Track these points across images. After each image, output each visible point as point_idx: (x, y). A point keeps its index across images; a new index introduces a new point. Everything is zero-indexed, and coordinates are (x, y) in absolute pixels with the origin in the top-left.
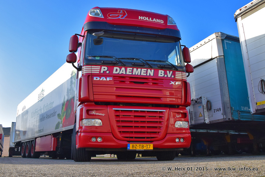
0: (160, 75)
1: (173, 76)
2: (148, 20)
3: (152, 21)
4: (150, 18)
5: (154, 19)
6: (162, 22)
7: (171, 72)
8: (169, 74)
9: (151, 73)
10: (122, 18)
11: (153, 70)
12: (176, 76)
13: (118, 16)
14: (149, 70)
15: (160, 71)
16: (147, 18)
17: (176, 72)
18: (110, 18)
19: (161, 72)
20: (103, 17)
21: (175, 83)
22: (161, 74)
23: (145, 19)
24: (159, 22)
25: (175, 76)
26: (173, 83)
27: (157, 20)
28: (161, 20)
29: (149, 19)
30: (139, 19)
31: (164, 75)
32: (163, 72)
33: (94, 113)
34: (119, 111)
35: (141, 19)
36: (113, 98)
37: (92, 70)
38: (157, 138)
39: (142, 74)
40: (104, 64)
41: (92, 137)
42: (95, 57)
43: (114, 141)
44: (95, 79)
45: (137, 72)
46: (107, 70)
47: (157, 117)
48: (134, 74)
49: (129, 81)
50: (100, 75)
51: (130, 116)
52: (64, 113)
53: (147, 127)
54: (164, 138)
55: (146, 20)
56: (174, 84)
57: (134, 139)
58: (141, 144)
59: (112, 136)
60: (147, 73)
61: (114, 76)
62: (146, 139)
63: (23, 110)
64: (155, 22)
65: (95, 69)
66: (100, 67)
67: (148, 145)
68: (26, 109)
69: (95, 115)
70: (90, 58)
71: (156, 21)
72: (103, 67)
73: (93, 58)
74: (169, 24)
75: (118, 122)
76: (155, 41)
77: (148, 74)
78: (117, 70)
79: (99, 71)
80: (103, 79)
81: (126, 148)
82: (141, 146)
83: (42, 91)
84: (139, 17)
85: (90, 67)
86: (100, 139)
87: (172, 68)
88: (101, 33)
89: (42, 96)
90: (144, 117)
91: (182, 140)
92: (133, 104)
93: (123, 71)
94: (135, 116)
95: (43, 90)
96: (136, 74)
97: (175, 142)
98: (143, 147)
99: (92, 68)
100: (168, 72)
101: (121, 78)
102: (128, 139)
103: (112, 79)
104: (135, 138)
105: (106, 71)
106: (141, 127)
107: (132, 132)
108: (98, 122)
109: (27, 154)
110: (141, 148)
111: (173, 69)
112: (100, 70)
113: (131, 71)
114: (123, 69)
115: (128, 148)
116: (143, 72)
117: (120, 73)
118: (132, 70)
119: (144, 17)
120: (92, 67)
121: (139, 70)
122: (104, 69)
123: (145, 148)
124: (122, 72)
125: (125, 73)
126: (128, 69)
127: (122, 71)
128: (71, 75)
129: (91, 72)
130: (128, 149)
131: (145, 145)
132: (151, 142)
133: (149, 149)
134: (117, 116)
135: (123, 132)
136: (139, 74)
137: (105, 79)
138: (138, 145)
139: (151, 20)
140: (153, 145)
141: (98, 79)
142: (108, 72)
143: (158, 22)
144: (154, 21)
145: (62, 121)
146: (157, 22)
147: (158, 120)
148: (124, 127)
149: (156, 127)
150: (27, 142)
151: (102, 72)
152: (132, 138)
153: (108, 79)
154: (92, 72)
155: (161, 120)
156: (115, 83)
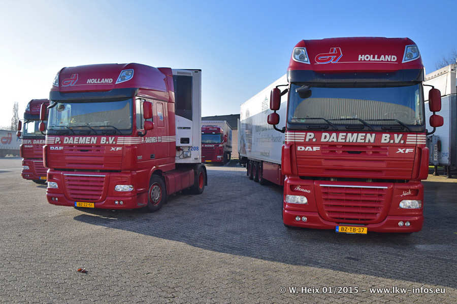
0: (383, 141)
1: (402, 142)
2: (372, 59)
3: (378, 60)
4: (376, 56)
6: (394, 58)
7: (401, 135)
8: (397, 138)
9: (371, 138)
10: (334, 62)
11: (373, 135)
12: (407, 140)
13: (330, 58)
14: (369, 135)
15: (384, 135)
16: (372, 56)
17: (408, 135)
18: (318, 63)
19: (386, 137)
20: (309, 63)
21: (404, 151)
22: (385, 140)
23: (368, 60)
24: (389, 60)
25: (405, 141)
26: (401, 151)
27: (387, 56)
28: (393, 56)
29: (374, 58)
30: (359, 60)
31: (390, 141)
32: (388, 135)
33: (298, 188)
34: (328, 188)
35: (361, 59)
37: (296, 138)
38: (373, 221)
39: (359, 141)
40: (311, 129)
41: (296, 216)
42: (300, 119)
43: (320, 222)
44: (299, 148)
45: (352, 138)
46: (314, 138)
47: (375, 196)
48: (347, 141)
49: (342, 151)
50: (305, 144)
51: (341, 193)
53: (362, 207)
54: (383, 221)
55: (369, 61)
56: (403, 152)
57: (344, 220)
58: (353, 227)
59: (318, 216)
60: (365, 139)
61: (322, 145)
62: (359, 221)
64: (382, 61)
65: (300, 137)
66: (305, 133)
67: (361, 228)
69: (300, 191)
70: (293, 121)
71: (384, 60)
72: (309, 134)
73: (297, 121)
74: (405, 60)
77: (367, 141)
78: (326, 137)
81: (335, 230)
82: (352, 229)
85: (293, 133)
86: (305, 219)
87: (402, 130)
90: (359, 195)
91: (407, 224)
94: (347, 194)
96: (351, 141)
97: (398, 226)
98: (354, 230)
99: (296, 136)
100: (396, 135)
101: (331, 147)
102: (338, 220)
103: (319, 149)
104: (346, 219)
105: (312, 139)
106: (354, 206)
107: (343, 212)
110: (352, 232)
111: (405, 130)
112: (305, 137)
114: (334, 135)
115: (337, 230)
116: (360, 137)
117: (330, 141)
118: (346, 137)
119: (366, 56)
120: (296, 133)
121: (355, 135)
122: (310, 136)
123: (357, 232)
124: (333, 140)
125: (336, 141)
126: (341, 134)
129: (294, 141)
131: (357, 228)
132: (365, 225)
133: (362, 233)
134: (325, 194)
135: (331, 211)
136: (355, 141)
137: (311, 149)
138: (348, 228)
139: (378, 58)
140: (368, 228)
142: (314, 140)
146: (386, 60)
147: (377, 199)
149: (374, 208)
151: (307, 140)
152: (342, 219)
153: (315, 149)
154: (296, 141)
155: (380, 199)
156: (323, 154)
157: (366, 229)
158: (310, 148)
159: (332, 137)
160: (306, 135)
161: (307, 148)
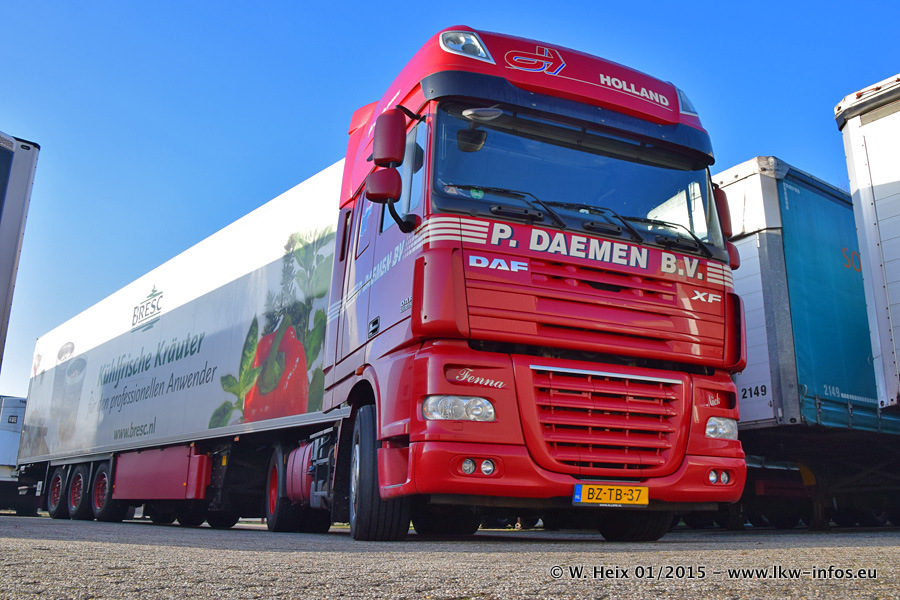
0: (664, 268)
1: (700, 276)
3: (638, 93)
4: (632, 86)
5: (643, 90)
6: (664, 100)
8: (690, 268)
9: (640, 258)
10: (551, 74)
11: (644, 251)
12: (708, 274)
13: (539, 65)
14: (634, 250)
15: (665, 255)
16: (624, 83)
17: (708, 263)
18: (515, 67)
19: (669, 259)
20: (492, 62)
21: (706, 297)
22: (669, 266)
23: (619, 87)
24: (657, 101)
25: (705, 276)
26: (700, 296)
27: (651, 92)
28: (661, 97)
30: (602, 82)
31: (677, 271)
32: (673, 258)
33: (466, 376)
34: (549, 376)
35: (606, 82)
36: (528, 332)
37: (464, 233)
39: (616, 260)
40: (501, 215)
41: (463, 459)
42: (469, 188)
43: (534, 475)
44: (473, 262)
45: (602, 251)
46: (511, 238)
47: (657, 402)
48: (591, 256)
49: (577, 280)
50: (489, 252)
51: (580, 392)
52: (251, 374)
53: (631, 431)
54: (679, 468)
55: (622, 89)
56: (703, 300)
57: (591, 469)
58: (616, 488)
59: (528, 457)
60: (628, 258)
61: (532, 259)
62: (626, 471)
63: (60, 357)
64: (645, 97)
65: (473, 231)
66: (487, 224)
67: (634, 488)
68: (76, 353)
69: (472, 384)
70: (452, 191)
71: (648, 97)
72: (497, 227)
73: (461, 192)
74: (682, 108)
75: (543, 409)
76: (638, 161)
78: (540, 240)
79: (485, 236)
80: (499, 265)
81: (571, 497)
82: (614, 493)
83: (152, 296)
84: (602, 76)
85: (457, 220)
86: (490, 468)
87: (696, 250)
88: (491, 114)
89: (151, 314)
90: (621, 398)
91: (724, 477)
92: (586, 355)
93: (559, 245)
94: (595, 395)
95: (154, 294)
96: (599, 258)
97: (708, 483)
98: (619, 495)
99: (463, 227)
100: (686, 260)
101: (552, 268)
102: (575, 468)
103: (526, 269)
104: (596, 464)
105: (508, 240)
106: (611, 429)
107: (586, 446)
108: (480, 410)
109: (74, 508)
110: (613, 500)
111: (699, 252)
112: (490, 234)
113: (582, 247)
114: (559, 237)
115: (577, 497)
116: (617, 253)
117: (552, 250)
118: (587, 246)
119: (614, 80)
120: (463, 220)
121: (607, 245)
122: (502, 231)
123: (625, 500)
124: (558, 249)
125: (566, 253)
126: (575, 239)
127: (556, 244)
128: (288, 247)
129: (458, 239)
130: (574, 501)
131: (625, 489)
132: (642, 479)
133: (637, 503)
134: (541, 392)
135: (559, 444)
136: (607, 259)
137: (504, 267)
138: (605, 488)
139: (636, 90)
140: (650, 490)
141: (484, 263)
142: (513, 243)
143: (654, 101)
144: (642, 95)
145: (240, 401)
146: (652, 99)
147: (663, 411)
148: (561, 428)
149: (653, 434)
150: (74, 466)
151: (495, 241)
152: (586, 464)
153: (515, 267)
154: (465, 239)
155: (669, 411)
156: (534, 282)
157: (645, 491)
158: (502, 262)
159: (555, 242)
160: (491, 228)
161: (496, 262)
